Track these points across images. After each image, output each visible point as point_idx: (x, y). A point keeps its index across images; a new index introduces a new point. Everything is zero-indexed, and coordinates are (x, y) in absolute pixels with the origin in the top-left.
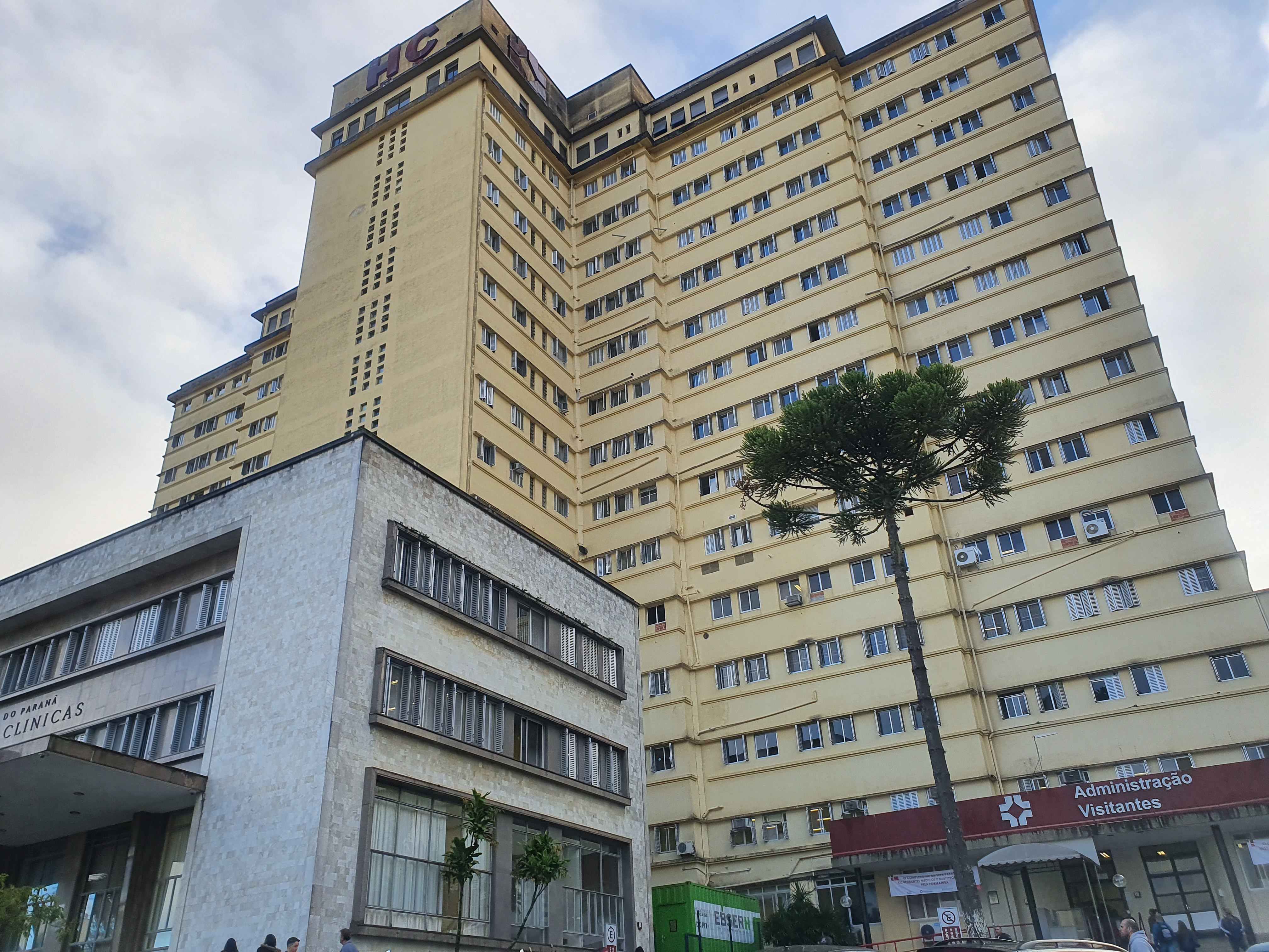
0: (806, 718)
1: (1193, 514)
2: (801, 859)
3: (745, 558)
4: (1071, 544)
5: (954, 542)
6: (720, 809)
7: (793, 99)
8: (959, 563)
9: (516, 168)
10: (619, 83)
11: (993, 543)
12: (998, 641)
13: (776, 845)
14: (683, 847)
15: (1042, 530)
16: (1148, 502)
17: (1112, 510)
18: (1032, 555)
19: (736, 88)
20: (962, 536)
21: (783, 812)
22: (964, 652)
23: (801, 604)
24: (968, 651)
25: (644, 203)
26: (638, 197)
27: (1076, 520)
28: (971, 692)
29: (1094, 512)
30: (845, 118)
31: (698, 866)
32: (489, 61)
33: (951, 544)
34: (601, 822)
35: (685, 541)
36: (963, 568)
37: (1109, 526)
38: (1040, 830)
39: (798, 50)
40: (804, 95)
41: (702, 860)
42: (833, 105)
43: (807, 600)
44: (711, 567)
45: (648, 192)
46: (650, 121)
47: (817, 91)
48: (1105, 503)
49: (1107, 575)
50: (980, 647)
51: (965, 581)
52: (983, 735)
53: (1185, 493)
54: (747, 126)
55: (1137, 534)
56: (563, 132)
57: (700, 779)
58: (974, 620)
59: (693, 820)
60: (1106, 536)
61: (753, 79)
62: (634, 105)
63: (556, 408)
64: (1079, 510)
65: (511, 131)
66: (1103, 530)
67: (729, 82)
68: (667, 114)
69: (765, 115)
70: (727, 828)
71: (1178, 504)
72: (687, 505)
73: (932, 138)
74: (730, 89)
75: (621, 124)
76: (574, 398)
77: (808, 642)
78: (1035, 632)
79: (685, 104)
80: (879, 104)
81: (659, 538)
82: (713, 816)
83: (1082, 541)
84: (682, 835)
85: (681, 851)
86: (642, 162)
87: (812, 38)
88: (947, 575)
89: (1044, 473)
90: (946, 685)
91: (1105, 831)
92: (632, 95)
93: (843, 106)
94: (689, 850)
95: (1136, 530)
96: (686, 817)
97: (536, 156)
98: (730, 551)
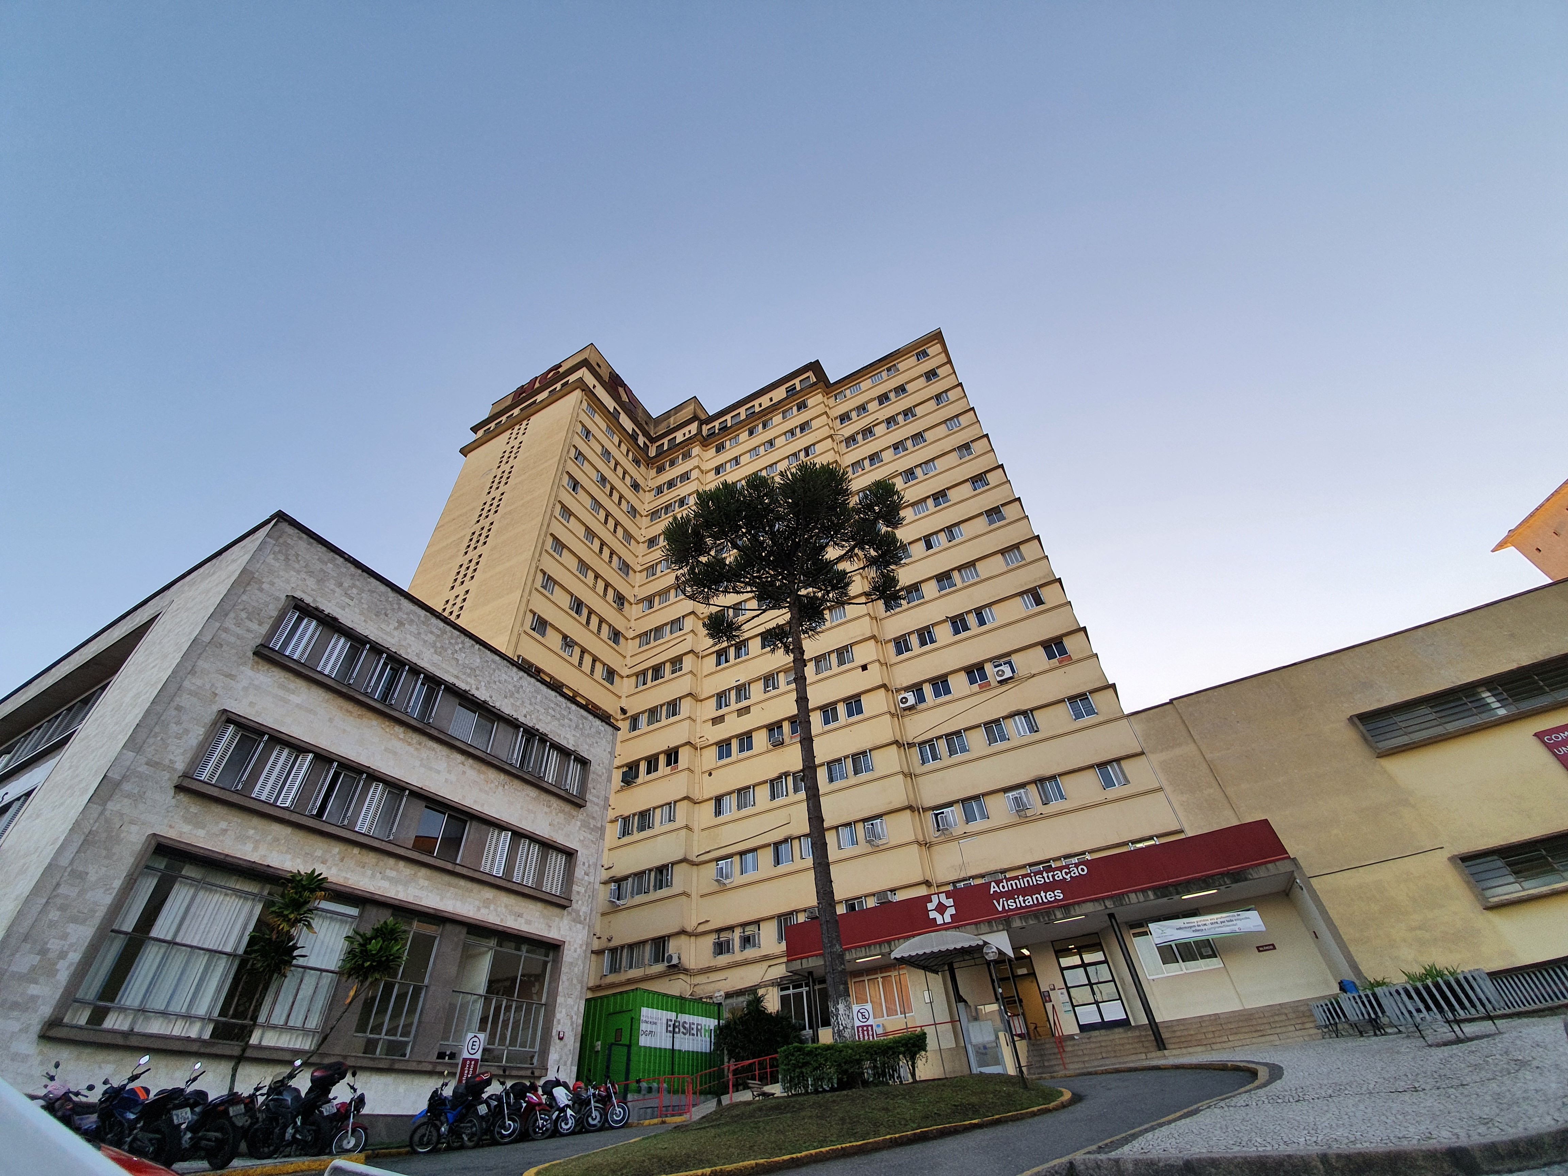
0: (781, 837)
1: (1075, 657)
2: (770, 966)
3: (744, 711)
4: (986, 686)
5: (898, 691)
6: (707, 921)
7: (795, 408)
8: (902, 705)
9: (603, 447)
10: (687, 407)
11: (928, 689)
12: (932, 765)
13: (751, 953)
14: (670, 958)
15: (963, 677)
16: (1040, 650)
17: (1014, 658)
18: (956, 697)
19: (760, 405)
20: (904, 685)
21: (757, 922)
22: (905, 775)
23: (782, 744)
24: (909, 775)
25: (694, 474)
26: (691, 471)
27: (989, 668)
28: (910, 808)
29: (1002, 661)
30: (828, 417)
31: (682, 976)
32: (590, 380)
33: (896, 692)
34: (528, 922)
35: (701, 701)
36: (905, 709)
37: (1013, 671)
38: (961, 926)
39: (800, 381)
40: (802, 406)
41: (686, 970)
42: (821, 409)
43: (787, 740)
44: (718, 720)
45: (698, 467)
46: (705, 428)
47: (810, 402)
48: (1009, 654)
49: (1014, 709)
50: (918, 772)
51: (906, 720)
52: (920, 844)
53: (1068, 643)
54: (764, 426)
55: (1034, 676)
56: (646, 434)
57: (694, 895)
58: (913, 750)
59: (683, 932)
60: (1011, 678)
61: (771, 400)
62: (695, 418)
63: (615, 605)
64: (990, 660)
65: (604, 426)
66: (1008, 673)
67: (756, 403)
68: (716, 424)
69: (777, 419)
70: (711, 939)
71: (1063, 651)
72: (705, 674)
73: (884, 425)
74: (757, 406)
75: (686, 430)
76: (632, 601)
77: (786, 774)
78: (959, 757)
79: (728, 417)
80: (851, 408)
81: (680, 698)
82: (701, 929)
83: (994, 683)
84: (673, 947)
85: (668, 962)
86: (696, 450)
87: (810, 374)
88: (892, 715)
89: (964, 635)
90: (891, 803)
91: (1017, 923)
92: (695, 413)
93: (827, 410)
94: (675, 961)
95: (1033, 672)
96: (676, 929)
97: (622, 444)
98: (734, 706)
